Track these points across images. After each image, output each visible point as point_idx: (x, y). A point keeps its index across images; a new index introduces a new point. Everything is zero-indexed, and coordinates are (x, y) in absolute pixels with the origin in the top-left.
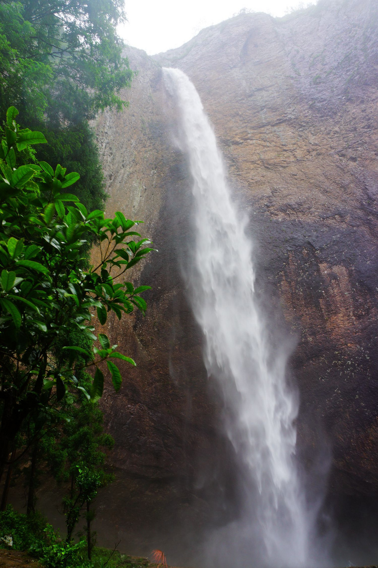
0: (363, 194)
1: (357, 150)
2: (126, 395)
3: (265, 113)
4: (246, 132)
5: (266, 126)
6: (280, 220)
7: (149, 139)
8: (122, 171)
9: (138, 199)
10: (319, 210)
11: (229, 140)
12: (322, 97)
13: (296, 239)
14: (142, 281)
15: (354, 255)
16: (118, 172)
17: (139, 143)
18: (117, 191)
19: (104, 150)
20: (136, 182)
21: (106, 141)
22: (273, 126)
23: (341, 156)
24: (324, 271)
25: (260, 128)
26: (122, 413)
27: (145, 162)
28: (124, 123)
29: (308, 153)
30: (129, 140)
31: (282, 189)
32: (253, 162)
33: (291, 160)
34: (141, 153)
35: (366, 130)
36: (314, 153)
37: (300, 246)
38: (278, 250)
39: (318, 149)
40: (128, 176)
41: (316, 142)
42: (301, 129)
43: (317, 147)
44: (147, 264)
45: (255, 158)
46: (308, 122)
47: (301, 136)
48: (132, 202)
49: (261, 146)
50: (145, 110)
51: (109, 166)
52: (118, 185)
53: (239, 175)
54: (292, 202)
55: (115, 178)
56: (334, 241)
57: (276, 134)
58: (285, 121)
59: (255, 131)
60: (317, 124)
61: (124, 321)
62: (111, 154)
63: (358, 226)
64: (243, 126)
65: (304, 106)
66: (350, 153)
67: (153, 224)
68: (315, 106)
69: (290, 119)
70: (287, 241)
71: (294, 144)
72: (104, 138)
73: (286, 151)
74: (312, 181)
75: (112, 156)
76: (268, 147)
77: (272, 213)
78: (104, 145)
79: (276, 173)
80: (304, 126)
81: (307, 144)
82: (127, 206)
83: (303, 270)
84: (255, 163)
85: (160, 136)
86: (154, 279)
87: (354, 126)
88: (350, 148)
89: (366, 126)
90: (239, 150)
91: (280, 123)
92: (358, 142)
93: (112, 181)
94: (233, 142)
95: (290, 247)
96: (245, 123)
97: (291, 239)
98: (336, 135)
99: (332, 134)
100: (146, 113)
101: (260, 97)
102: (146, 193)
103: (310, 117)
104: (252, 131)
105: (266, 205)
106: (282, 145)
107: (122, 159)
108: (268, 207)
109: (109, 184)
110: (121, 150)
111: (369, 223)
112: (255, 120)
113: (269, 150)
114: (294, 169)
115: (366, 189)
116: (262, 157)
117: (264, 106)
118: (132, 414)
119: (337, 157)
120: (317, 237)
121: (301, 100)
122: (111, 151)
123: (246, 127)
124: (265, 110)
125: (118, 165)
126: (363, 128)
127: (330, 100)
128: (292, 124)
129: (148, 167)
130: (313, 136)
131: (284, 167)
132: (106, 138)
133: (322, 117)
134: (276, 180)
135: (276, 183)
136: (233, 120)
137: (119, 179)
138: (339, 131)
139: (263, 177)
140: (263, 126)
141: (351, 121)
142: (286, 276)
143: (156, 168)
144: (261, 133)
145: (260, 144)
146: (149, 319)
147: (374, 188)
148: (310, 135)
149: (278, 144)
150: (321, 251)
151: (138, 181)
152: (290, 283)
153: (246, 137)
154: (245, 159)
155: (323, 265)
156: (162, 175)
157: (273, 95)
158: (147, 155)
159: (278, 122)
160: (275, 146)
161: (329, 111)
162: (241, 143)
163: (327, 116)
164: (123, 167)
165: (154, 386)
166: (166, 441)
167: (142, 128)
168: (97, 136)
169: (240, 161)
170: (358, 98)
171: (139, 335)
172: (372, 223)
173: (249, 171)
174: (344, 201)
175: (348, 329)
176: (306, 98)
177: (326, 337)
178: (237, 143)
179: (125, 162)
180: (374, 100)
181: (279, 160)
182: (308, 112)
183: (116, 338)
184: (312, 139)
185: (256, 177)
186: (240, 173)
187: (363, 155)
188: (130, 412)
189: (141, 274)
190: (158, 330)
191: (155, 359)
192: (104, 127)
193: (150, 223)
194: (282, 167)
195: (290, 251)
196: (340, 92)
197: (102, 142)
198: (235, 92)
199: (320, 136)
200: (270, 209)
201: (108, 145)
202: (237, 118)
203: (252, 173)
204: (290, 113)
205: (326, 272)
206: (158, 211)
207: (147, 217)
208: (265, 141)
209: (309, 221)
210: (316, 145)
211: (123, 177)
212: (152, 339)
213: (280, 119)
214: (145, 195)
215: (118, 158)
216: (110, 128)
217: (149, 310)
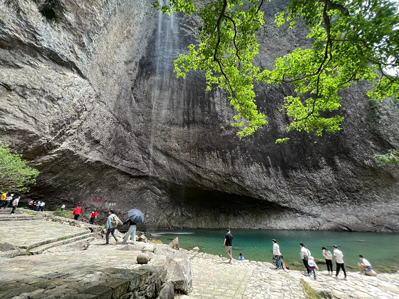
14: (140, 64)
26: (120, 135)
61: (127, 82)
67: (149, 36)
86: (146, 67)
146: (141, 87)
165: (140, 124)
171: (134, 94)
183: (122, 90)
188: (125, 136)
189: (140, 60)
191: (142, 110)
193: (147, 34)
207: (146, 30)
212: (142, 99)
217: (142, 82)
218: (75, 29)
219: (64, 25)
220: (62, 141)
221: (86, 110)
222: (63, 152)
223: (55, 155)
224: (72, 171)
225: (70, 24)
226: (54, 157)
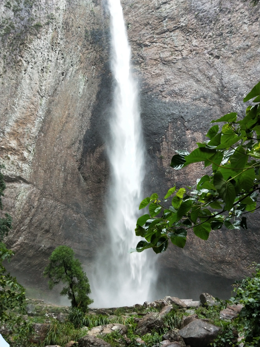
0: (219, 83)
1: (221, 50)
2: (73, 209)
3: (167, 22)
4: (153, 37)
5: (166, 32)
6: (167, 101)
7: (91, 43)
8: (71, 69)
9: (82, 87)
10: (191, 94)
11: (142, 43)
12: (204, 8)
13: (174, 114)
14: (84, 140)
15: (208, 125)
16: (68, 70)
17: (83, 47)
18: (68, 83)
19: (57, 56)
20: (81, 76)
21: (59, 49)
22: (171, 32)
23: (210, 55)
24: (188, 136)
25: (162, 33)
26: (70, 219)
27: (88, 61)
28: (72, 34)
29: (191, 52)
30: (76, 46)
31: (171, 79)
32: (156, 60)
33: (179, 58)
34: (85, 55)
35: (228, 35)
36: (194, 53)
37: (177, 119)
38: (163, 122)
39: (197, 49)
40: (75, 72)
41: (196, 44)
42: (188, 34)
43: (197, 47)
44: (88, 129)
45: (157, 56)
46: (193, 29)
47: (188, 39)
48: (78, 89)
49: (162, 48)
50: (88, 22)
51: (61, 66)
52: (69, 79)
53: (146, 69)
54: (176, 89)
55: (66, 75)
56: (197, 116)
57: (172, 38)
58: (178, 28)
59: (159, 36)
60: (198, 30)
61: (72, 166)
62: (63, 58)
63: (214, 105)
64: (152, 32)
65: (192, 16)
66: (216, 52)
67: (93, 104)
68: (198, 16)
69: (182, 26)
70: (169, 115)
71: (183, 46)
72: (58, 47)
73: (177, 51)
74: (190, 73)
75: (64, 59)
76: (166, 48)
77: (163, 96)
78: (57, 52)
79: (169, 67)
80: (191, 32)
81: (191, 46)
82: (75, 92)
83: (176, 135)
84: (157, 60)
85: (98, 41)
86: (91, 140)
87: (221, 32)
88: (216, 49)
89: (229, 31)
90: (148, 51)
91: (175, 29)
92: (222, 44)
93: (64, 76)
94: (144, 45)
95: (171, 120)
96: (153, 30)
97: (172, 114)
98: (210, 39)
99: (207, 38)
100: (89, 24)
101: (164, 9)
102: (88, 83)
103: (195, 25)
104: (157, 36)
105: (160, 91)
106: (175, 47)
107: (71, 60)
108: (161, 92)
109: (62, 79)
110: (70, 54)
111: (220, 103)
112: (160, 28)
113: (166, 51)
114: (180, 65)
115: (222, 79)
116: (161, 56)
117: (166, 17)
118: (75, 220)
119: (208, 55)
120: (187, 113)
121: (190, 11)
122: (62, 56)
123: (153, 33)
124: (167, 19)
125: (68, 65)
126: (227, 33)
127: (209, 11)
128: (183, 30)
129: (89, 64)
130: (195, 39)
131: (174, 63)
132: (59, 47)
133: (202, 24)
134: (168, 72)
135: (168, 74)
136: (146, 28)
137: (69, 74)
138: (212, 35)
139: (161, 70)
140: (165, 32)
141: (220, 28)
142: (166, 138)
143: (95, 64)
144: (162, 38)
145: (161, 46)
146: (88, 164)
147: (226, 79)
148: (193, 38)
149: (172, 46)
150: (188, 123)
151: (83, 75)
152: (168, 143)
153: (153, 41)
154: (151, 57)
155: (188, 131)
156: (99, 69)
157: (172, 8)
158: (89, 56)
159: (174, 29)
160: (170, 47)
161: (207, 20)
162: (149, 46)
163: (205, 24)
164: (72, 65)
165: (89, 203)
166: (94, 235)
167: (86, 36)
168: (52, 47)
169: (148, 59)
170: (227, 8)
171: (82, 173)
172: (222, 103)
173: (152, 66)
174: (208, 87)
175: (198, 173)
176: (194, 10)
177: (185, 177)
178: (146, 46)
179: (73, 62)
180: (237, 10)
181: (171, 58)
182: (194, 21)
183: (67, 176)
184: (195, 42)
185: (156, 71)
186: (147, 67)
187: (224, 54)
188: (74, 219)
189: (84, 136)
190: (93, 170)
191: (91, 188)
192: (57, 39)
193: (90, 103)
194: (173, 63)
195: (171, 122)
196: (216, 4)
197: (56, 51)
198: (148, 6)
199: (199, 39)
200: (162, 93)
201: (60, 52)
202: (148, 26)
203: (154, 68)
204: (183, 22)
205: (189, 136)
206: (96, 95)
207: (88, 99)
208: (164, 44)
209: (185, 101)
210: (196, 46)
211: (72, 73)
212: (89, 176)
213: (176, 27)
214: (87, 84)
215: (68, 60)
216: (62, 39)
217: (88, 158)
218: (18, 151)
219: (11, 152)
220: (19, 237)
221: (33, 207)
222: (20, 245)
223: (15, 248)
224: (30, 258)
225: (14, 149)
226: (15, 249)
